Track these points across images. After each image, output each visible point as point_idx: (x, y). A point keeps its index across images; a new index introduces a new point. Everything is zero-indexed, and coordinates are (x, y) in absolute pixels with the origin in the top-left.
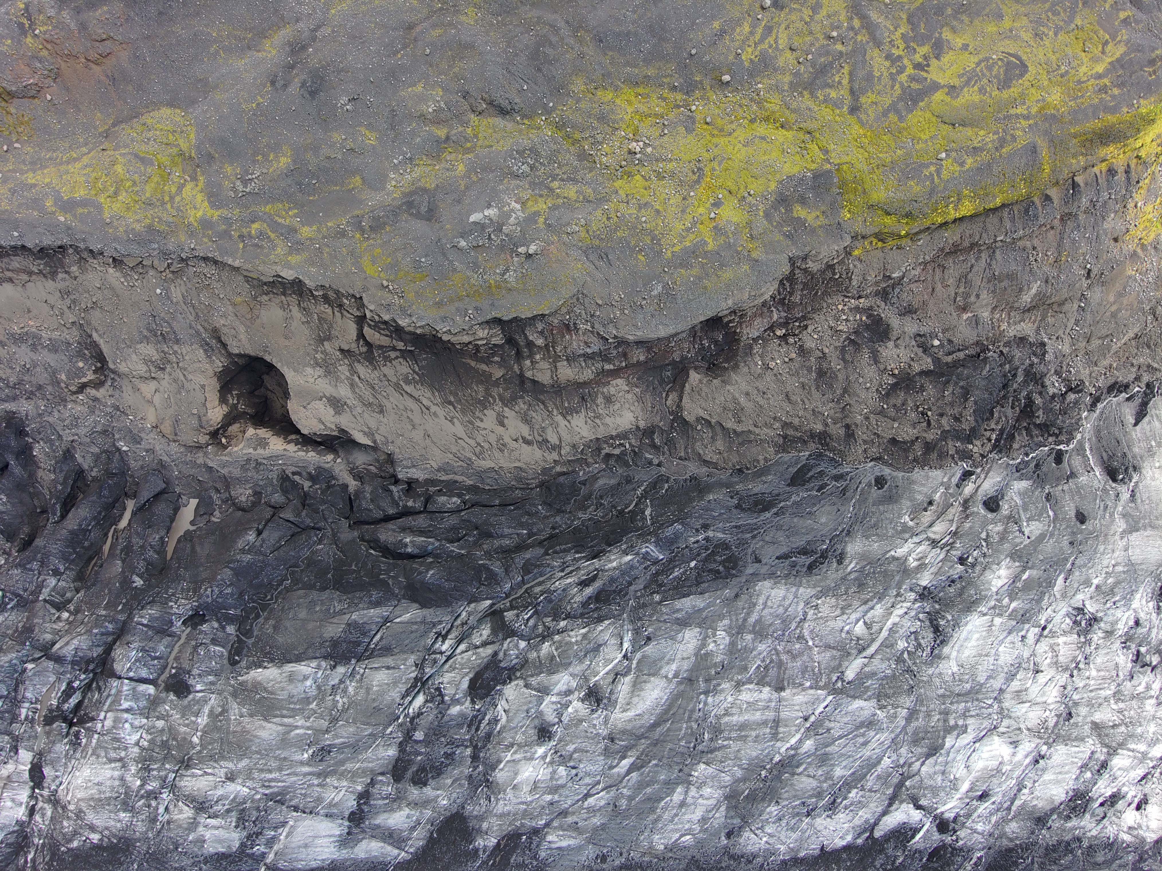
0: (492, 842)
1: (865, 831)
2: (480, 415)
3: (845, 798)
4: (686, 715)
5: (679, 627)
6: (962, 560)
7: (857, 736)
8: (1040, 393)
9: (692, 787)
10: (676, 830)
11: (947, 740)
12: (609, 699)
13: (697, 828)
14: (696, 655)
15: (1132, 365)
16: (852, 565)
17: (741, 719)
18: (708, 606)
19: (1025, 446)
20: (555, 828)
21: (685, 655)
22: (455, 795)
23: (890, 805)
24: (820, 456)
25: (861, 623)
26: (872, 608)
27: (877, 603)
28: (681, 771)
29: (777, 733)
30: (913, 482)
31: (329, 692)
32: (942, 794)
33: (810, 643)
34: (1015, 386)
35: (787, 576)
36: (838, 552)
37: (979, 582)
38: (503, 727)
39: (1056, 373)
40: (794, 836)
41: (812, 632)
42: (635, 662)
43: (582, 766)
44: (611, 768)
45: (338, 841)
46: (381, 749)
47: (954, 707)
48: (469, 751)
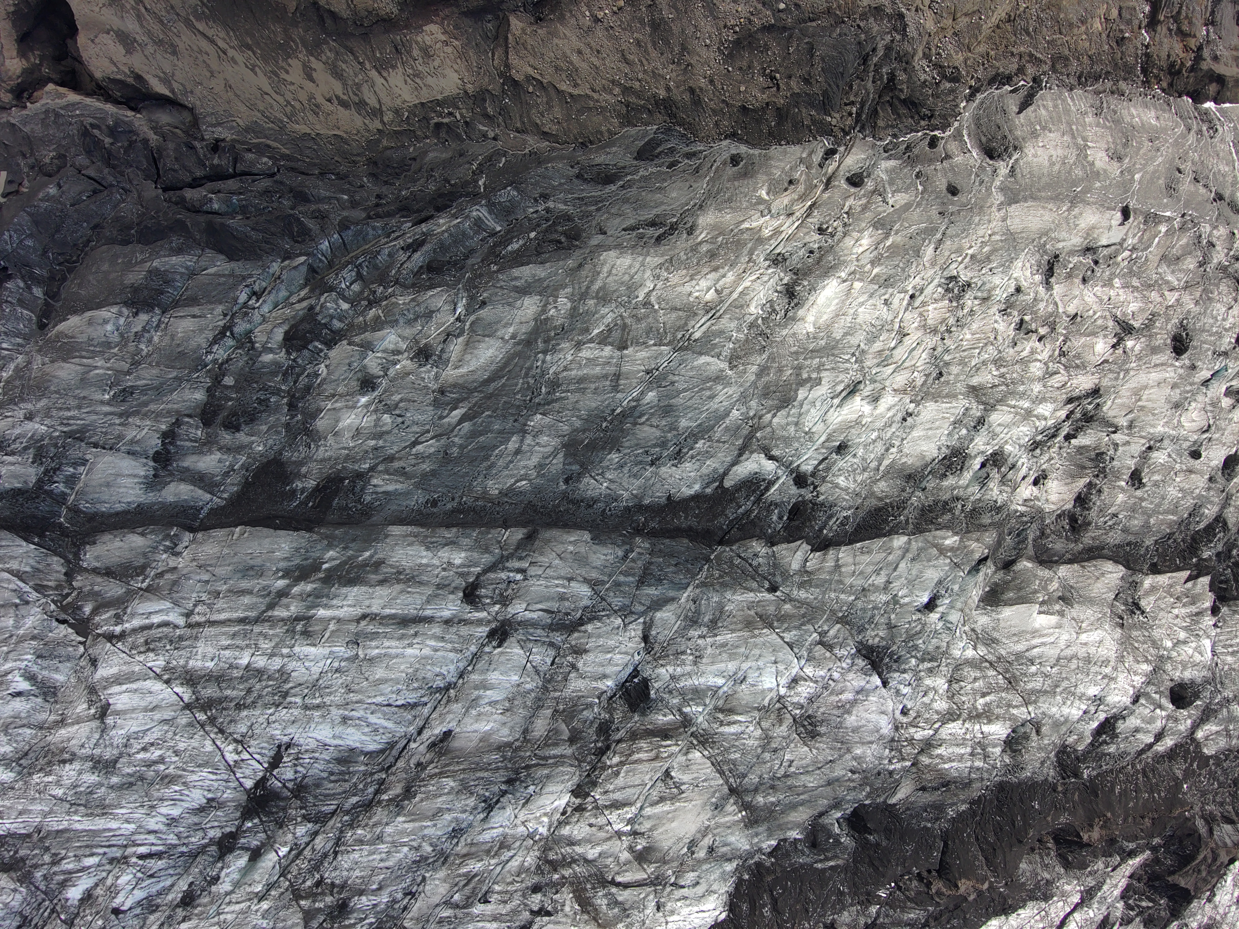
0: (311, 483)
1: (714, 481)
2: (284, 64)
3: (692, 449)
4: (523, 372)
5: (517, 295)
6: (821, 231)
7: (703, 389)
8: (905, 70)
9: (528, 436)
10: (512, 476)
11: (800, 392)
12: (440, 357)
13: (533, 473)
14: (536, 320)
15: (1012, 54)
16: (703, 235)
17: (580, 373)
18: (549, 276)
19: (892, 127)
20: (380, 472)
21: (523, 320)
22: (271, 442)
23: (740, 455)
24: (668, 131)
25: (712, 291)
26: (724, 276)
27: (728, 271)
28: (515, 421)
29: (618, 385)
30: (770, 158)
31: (132, 338)
32: (796, 445)
33: (656, 307)
34: (875, 59)
35: (634, 247)
36: (688, 225)
37: (837, 249)
38: (325, 379)
39: (927, 56)
40: (637, 483)
41: (659, 298)
42: (468, 324)
43: (408, 415)
44: (441, 418)
45: (144, 483)
46: (187, 391)
47: (808, 362)
48: (285, 400)
